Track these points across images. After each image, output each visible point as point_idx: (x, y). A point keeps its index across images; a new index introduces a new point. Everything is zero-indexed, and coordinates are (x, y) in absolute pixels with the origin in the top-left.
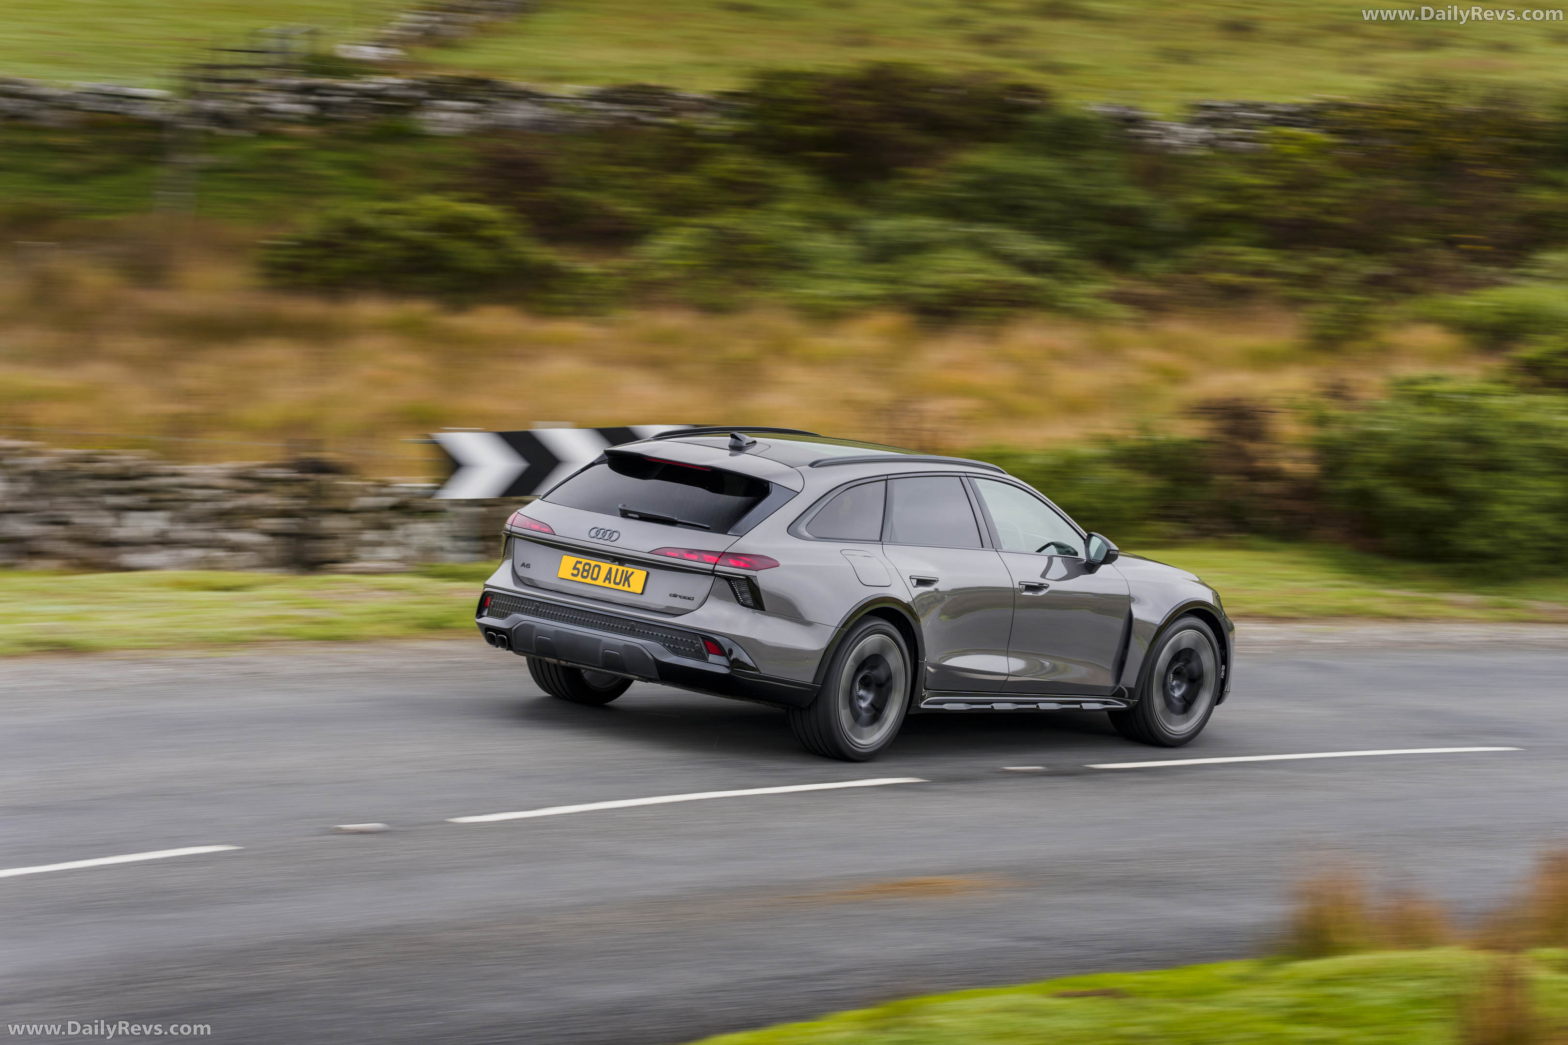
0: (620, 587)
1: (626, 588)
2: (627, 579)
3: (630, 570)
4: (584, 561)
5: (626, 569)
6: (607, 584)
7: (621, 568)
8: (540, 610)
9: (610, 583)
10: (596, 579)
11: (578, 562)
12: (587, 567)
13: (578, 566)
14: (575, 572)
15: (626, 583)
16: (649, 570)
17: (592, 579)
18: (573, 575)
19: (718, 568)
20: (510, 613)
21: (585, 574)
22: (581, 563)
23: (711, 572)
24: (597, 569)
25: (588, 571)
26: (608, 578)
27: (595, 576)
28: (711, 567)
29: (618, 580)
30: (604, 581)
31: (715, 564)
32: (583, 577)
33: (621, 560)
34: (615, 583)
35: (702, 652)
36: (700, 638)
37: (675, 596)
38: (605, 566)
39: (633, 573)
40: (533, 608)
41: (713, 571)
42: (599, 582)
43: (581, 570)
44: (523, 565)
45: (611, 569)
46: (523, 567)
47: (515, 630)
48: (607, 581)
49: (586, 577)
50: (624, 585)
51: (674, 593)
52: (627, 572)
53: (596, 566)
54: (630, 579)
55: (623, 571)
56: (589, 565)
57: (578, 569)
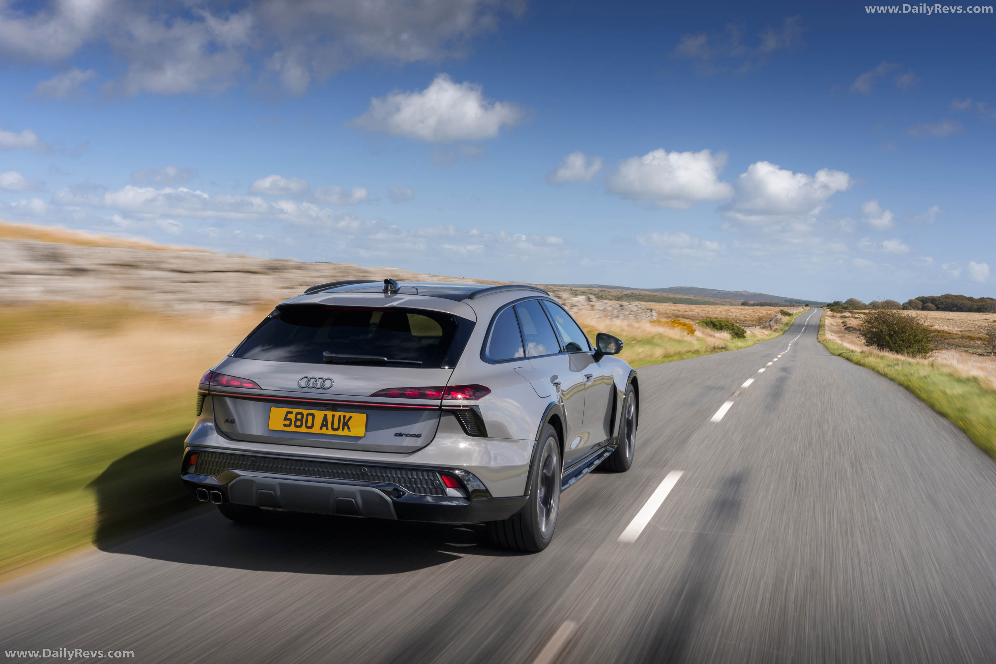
0: (340, 432)
1: (346, 433)
2: (346, 424)
3: (348, 415)
4: (295, 411)
5: (342, 414)
6: (324, 431)
7: (337, 414)
8: (257, 464)
9: (327, 429)
10: (311, 427)
11: (288, 413)
12: (299, 417)
13: (289, 416)
14: (287, 422)
15: (346, 427)
16: (370, 412)
17: (307, 427)
18: (285, 425)
19: (445, 402)
20: (222, 470)
21: (298, 423)
22: (292, 413)
23: (438, 408)
24: (310, 418)
25: (301, 420)
26: (324, 424)
27: (309, 424)
28: (437, 402)
29: (336, 426)
30: (321, 428)
31: (442, 400)
32: (296, 426)
33: (334, 406)
34: (333, 429)
35: (441, 487)
36: (437, 474)
37: (401, 435)
38: (319, 414)
39: (351, 417)
40: (249, 463)
41: (441, 406)
42: (316, 429)
43: (293, 420)
44: (227, 421)
45: (326, 416)
46: (227, 423)
47: (232, 485)
48: (324, 428)
49: (300, 426)
50: (343, 429)
51: (399, 433)
52: (344, 417)
53: (308, 414)
54: (349, 423)
55: (340, 416)
56: (302, 414)
57: (290, 420)
